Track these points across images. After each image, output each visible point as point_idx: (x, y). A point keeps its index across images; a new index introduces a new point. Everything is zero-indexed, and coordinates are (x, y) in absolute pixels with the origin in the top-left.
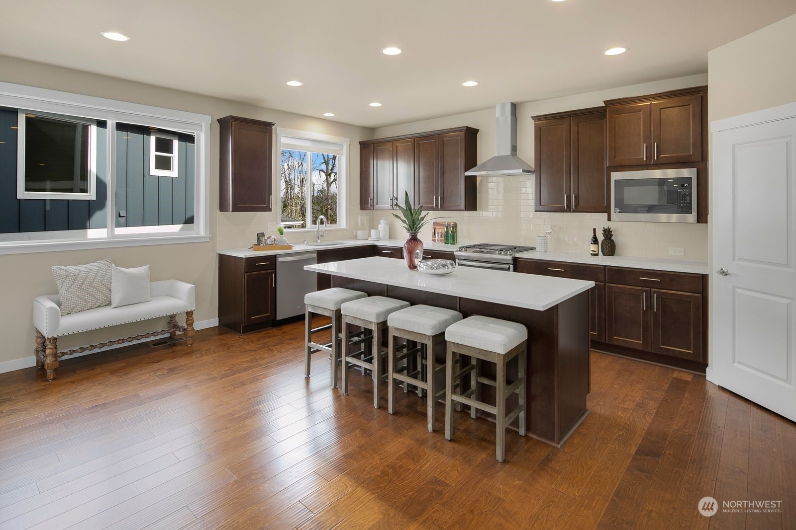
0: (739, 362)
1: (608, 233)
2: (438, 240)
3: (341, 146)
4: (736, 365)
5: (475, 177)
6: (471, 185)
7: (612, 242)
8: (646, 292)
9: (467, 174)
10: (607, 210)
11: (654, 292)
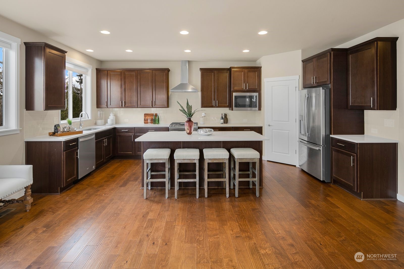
0: (274, 152)
1: (226, 115)
2: (149, 122)
4: (273, 153)
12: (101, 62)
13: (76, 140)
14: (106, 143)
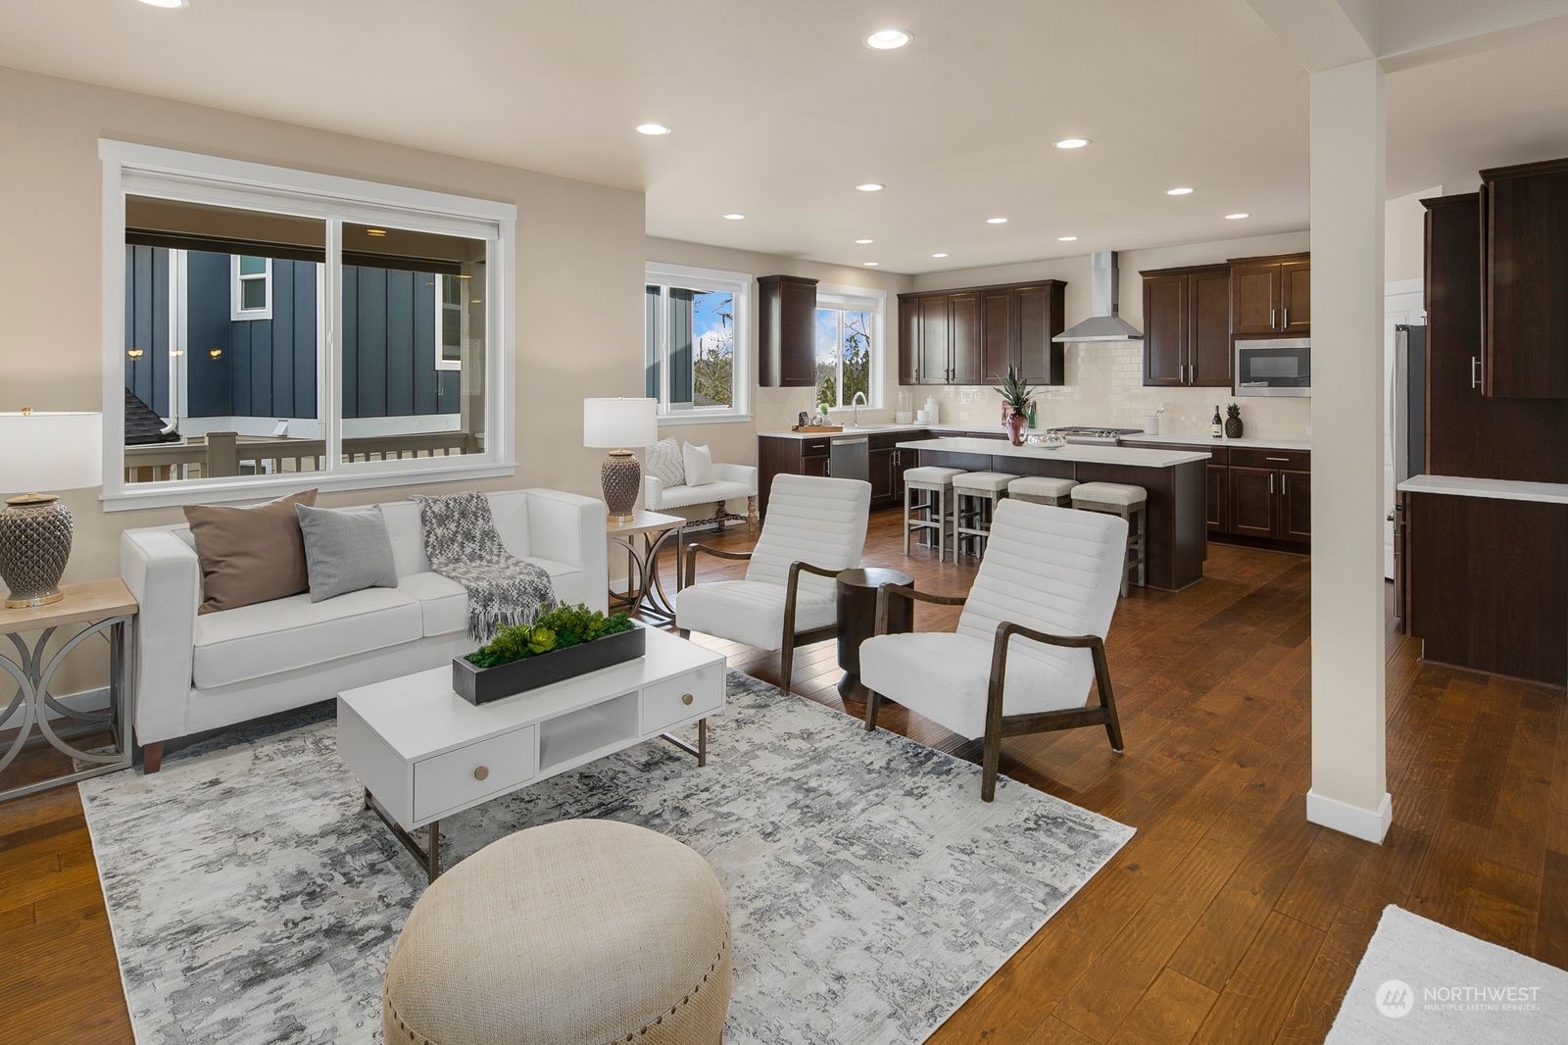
1: (1234, 411)
3: (875, 300)
5: (1062, 344)
6: (1058, 354)
7: (1239, 421)
8: (1274, 473)
9: (1054, 340)
10: (1230, 384)
11: (1283, 473)
12: (912, 277)
13: (827, 441)
14: (897, 460)
